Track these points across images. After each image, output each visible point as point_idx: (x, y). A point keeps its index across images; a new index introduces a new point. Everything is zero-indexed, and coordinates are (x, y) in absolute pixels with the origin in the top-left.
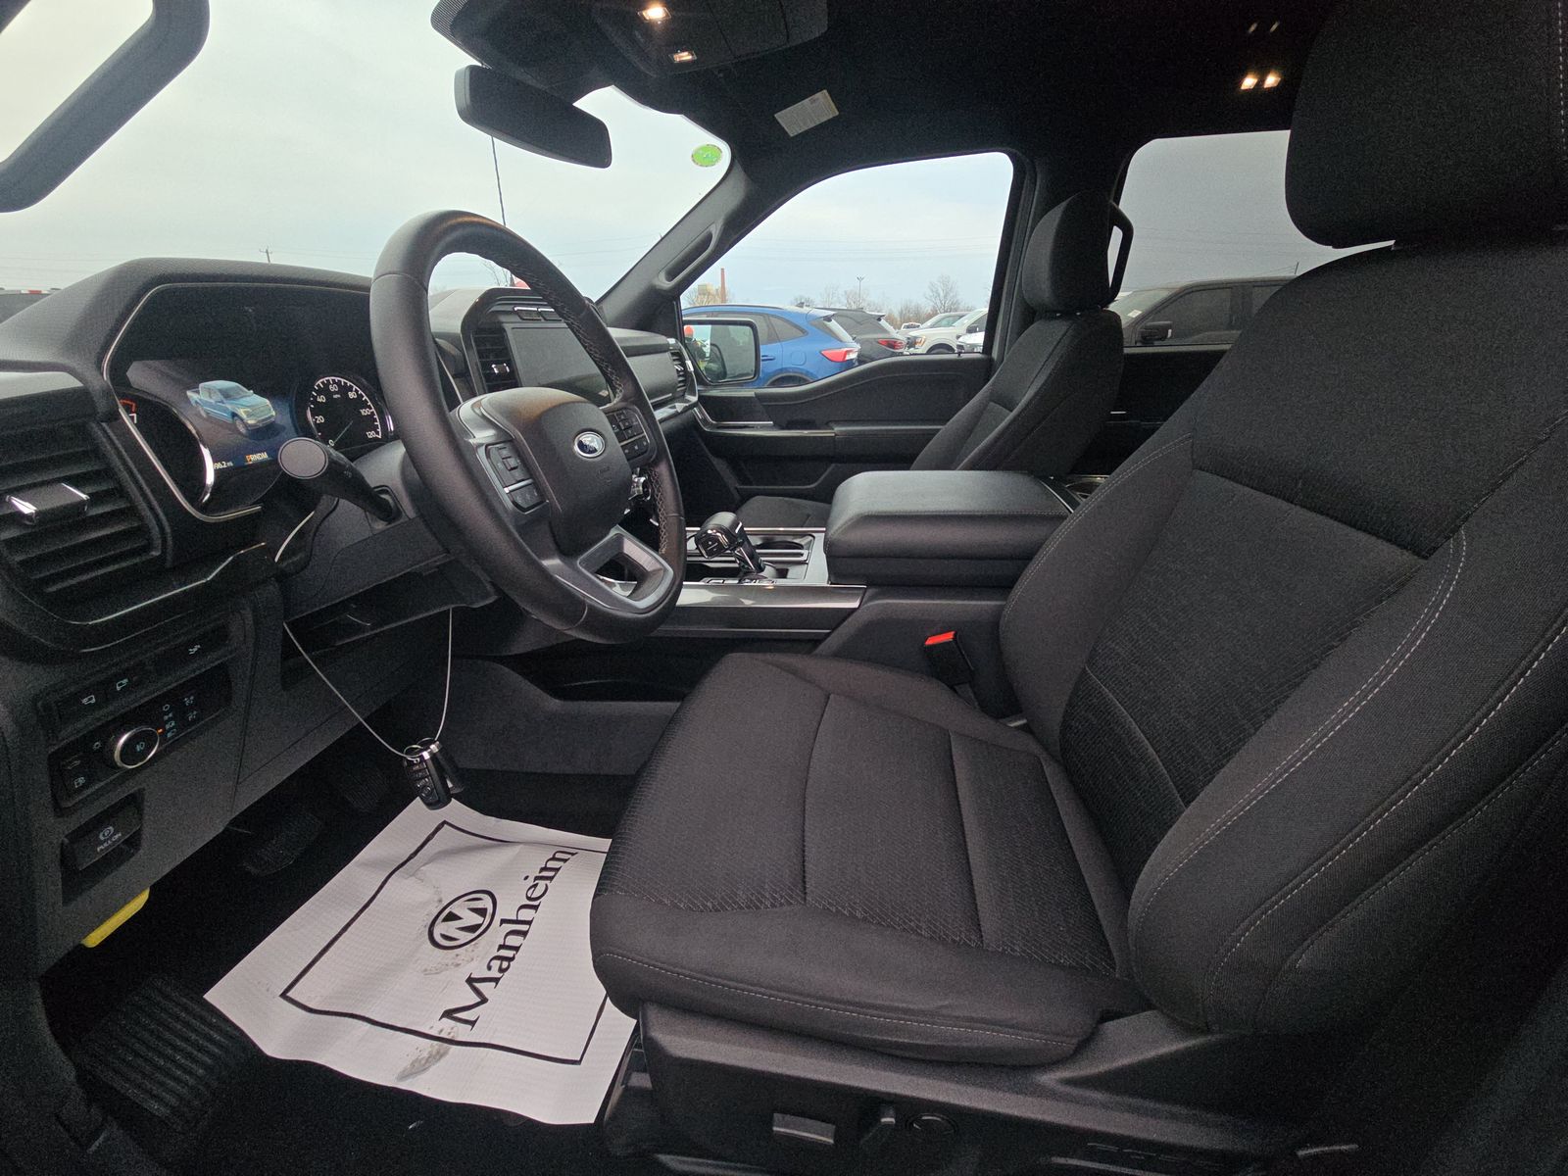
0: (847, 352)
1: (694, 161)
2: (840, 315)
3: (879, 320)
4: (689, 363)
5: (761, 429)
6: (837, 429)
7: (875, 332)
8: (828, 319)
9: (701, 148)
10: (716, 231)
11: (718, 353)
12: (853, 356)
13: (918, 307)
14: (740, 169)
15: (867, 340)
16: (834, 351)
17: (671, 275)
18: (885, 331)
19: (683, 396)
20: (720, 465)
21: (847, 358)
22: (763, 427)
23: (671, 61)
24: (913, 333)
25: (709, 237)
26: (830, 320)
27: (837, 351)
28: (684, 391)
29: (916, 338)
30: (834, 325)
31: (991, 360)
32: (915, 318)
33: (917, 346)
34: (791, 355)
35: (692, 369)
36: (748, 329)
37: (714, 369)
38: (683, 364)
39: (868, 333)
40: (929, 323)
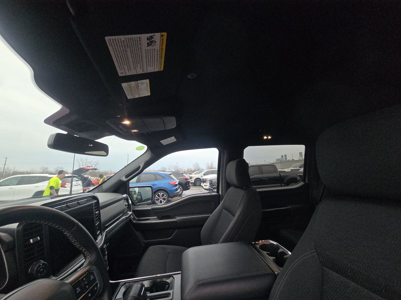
0: (176, 182)
1: (136, 149)
2: (174, 173)
3: (183, 174)
4: (130, 201)
5: (153, 220)
6: (178, 218)
7: (182, 177)
8: (171, 174)
9: (138, 147)
10: (142, 166)
11: (140, 194)
12: (177, 183)
13: (191, 169)
14: (149, 150)
15: (180, 179)
16: (172, 182)
17: (127, 176)
18: (184, 176)
19: (127, 212)
20: (138, 234)
21: (176, 184)
22: (154, 219)
23: (131, 132)
24: (191, 176)
25: (140, 167)
26: (171, 175)
27: (173, 182)
28: (127, 211)
29: (192, 177)
30: (172, 176)
31: (219, 195)
32: (191, 172)
33: (192, 179)
34: (161, 183)
35: (131, 203)
36: (150, 188)
37: (139, 198)
38: (128, 202)
39: (180, 177)
40: (194, 173)
